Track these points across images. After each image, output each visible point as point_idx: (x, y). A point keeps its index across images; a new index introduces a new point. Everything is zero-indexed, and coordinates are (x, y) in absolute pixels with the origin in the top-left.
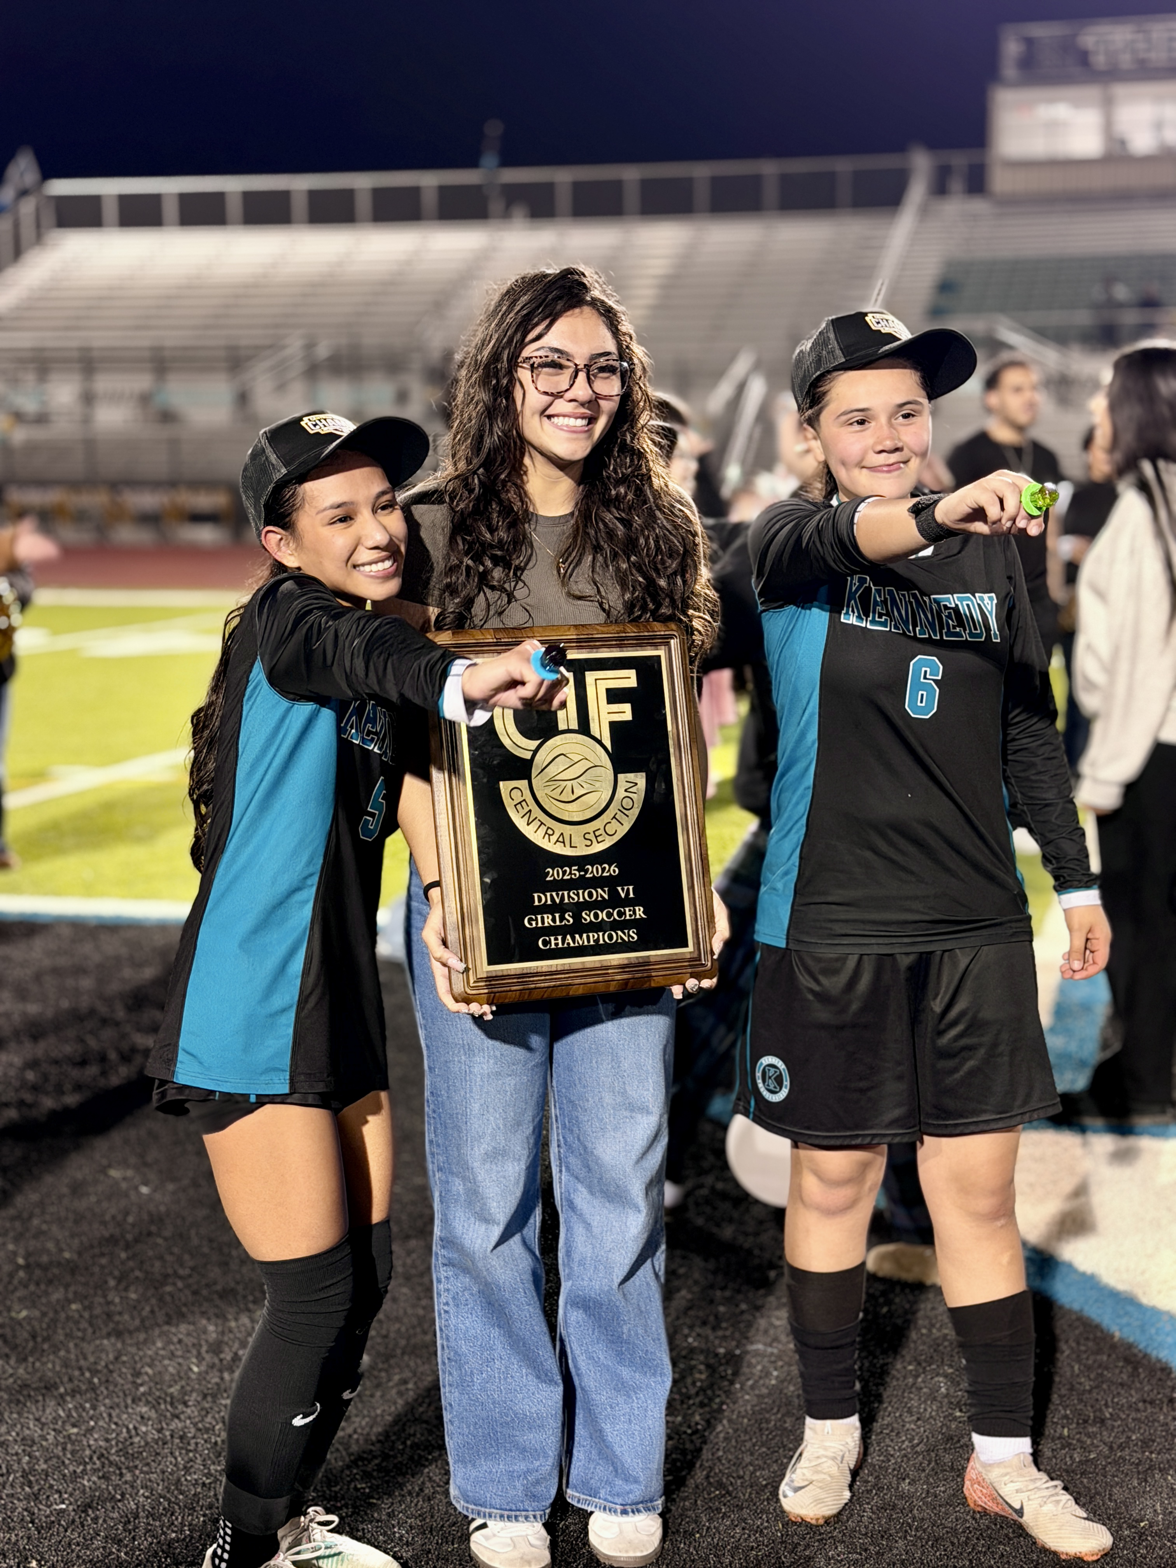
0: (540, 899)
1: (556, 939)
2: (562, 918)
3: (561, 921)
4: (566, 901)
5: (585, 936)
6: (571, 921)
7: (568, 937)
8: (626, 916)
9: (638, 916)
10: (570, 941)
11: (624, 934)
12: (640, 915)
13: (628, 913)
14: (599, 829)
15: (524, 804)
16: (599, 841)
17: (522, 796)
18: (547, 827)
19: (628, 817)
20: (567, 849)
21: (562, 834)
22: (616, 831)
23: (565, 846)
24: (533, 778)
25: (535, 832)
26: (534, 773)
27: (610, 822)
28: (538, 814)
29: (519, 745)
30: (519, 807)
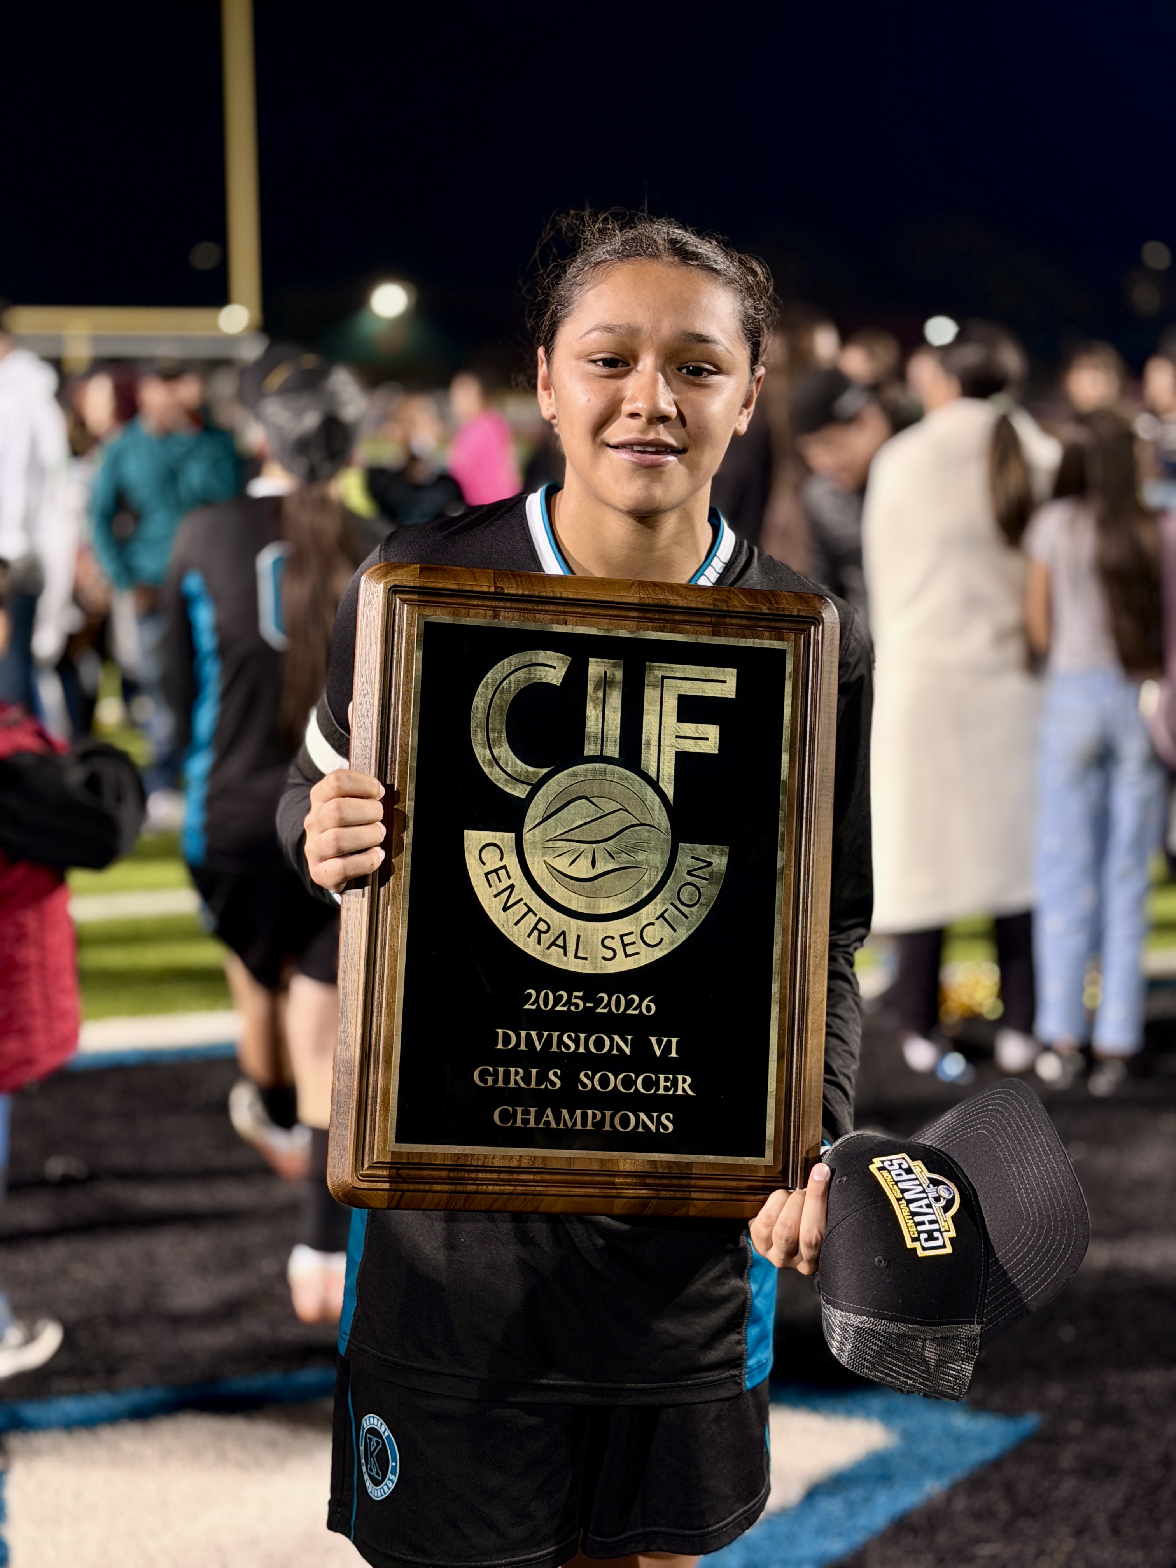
2: (542, 1077)
3: (539, 1083)
5: (578, 1112)
6: (559, 1083)
7: (549, 1111)
8: (658, 1089)
9: (680, 1092)
10: (551, 1118)
11: (651, 1118)
12: (684, 1090)
13: (662, 1084)
14: (632, 933)
15: (502, 873)
16: (628, 953)
17: (501, 859)
18: (537, 918)
19: (687, 917)
20: (568, 959)
21: (563, 933)
22: (662, 940)
23: (565, 955)
24: (525, 831)
25: (516, 924)
26: (528, 823)
27: (653, 924)
28: (525, 894)
29: (510, 772)
30: (493, 877)
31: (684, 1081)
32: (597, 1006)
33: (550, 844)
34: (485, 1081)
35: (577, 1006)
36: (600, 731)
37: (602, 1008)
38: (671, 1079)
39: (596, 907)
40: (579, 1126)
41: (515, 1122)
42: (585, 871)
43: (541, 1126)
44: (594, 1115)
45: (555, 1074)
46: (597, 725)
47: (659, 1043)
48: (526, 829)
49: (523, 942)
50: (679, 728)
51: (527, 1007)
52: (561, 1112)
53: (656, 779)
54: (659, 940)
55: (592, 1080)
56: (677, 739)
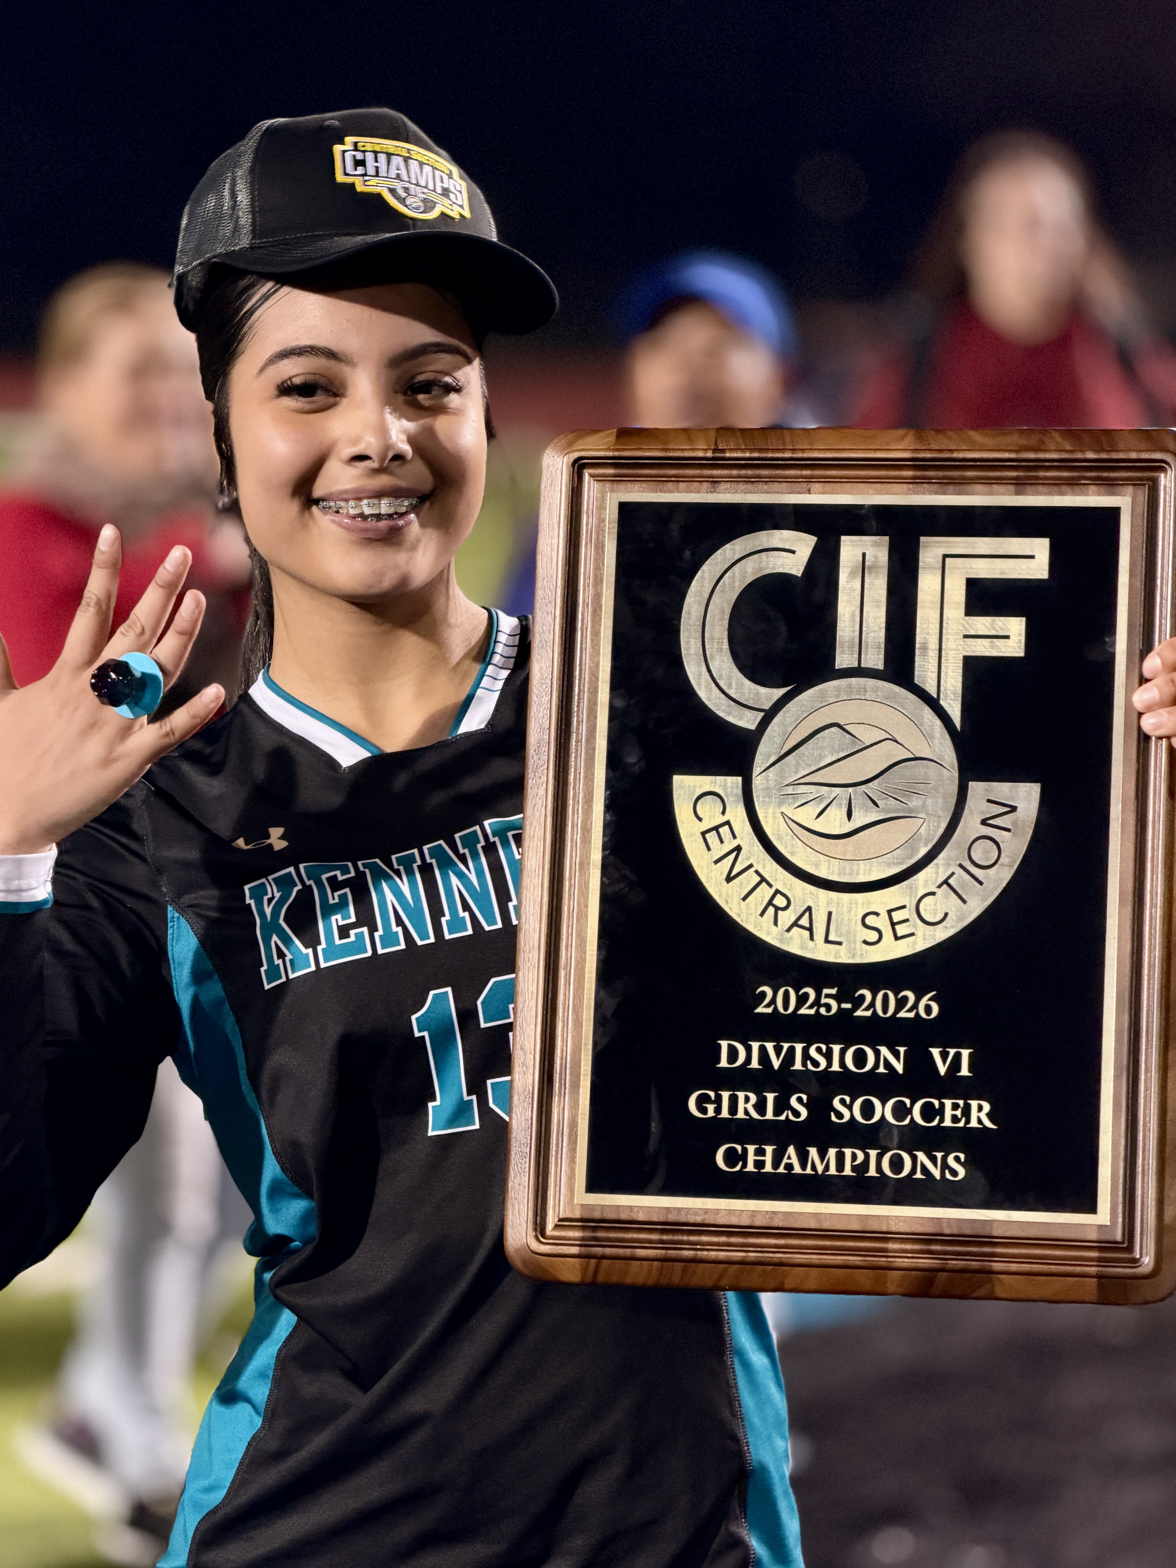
0: (733, 1054)
1: (760, 1152)
2: (782, 1105)
3: (777, 1111)
4: (798, 1066)
5: (832, 1152)
6: (804, 1113)
7: (791, 1150)
8: (942, 1120)
9: (974, 1124)
10: (795, 1161)
11: (933, 1160)
12: (980, 1121)
13: (948, 1112)
14: (904, 907)
15: (724, 830)
16: (899, 935)
17: (723, 813)
18: (773, 890)
19: (981, 883)
20: (816, 945)
21: (809, 909)
22: (946, 915)
23: (812, 938)
24: (755, 773)
25: (744, 899)
26: (759, 763)
27: (933, 894)
28: (756, 857)
29: (734, 696)
30: (712, 837)
31: (980, 1108)
32: (856, 1007)
33: (790, 790)
34: (704, 1111)
35: (828, 1007)
36: (857, 633)
37: (864, 1010)
38: (962, 1105)
39: (855, 871)
40: (833, 1171)
41: (745, 1165)
42: (838, 824)
43: (781, 1170)
44: (854, 1157)
45: (800, 1100)
46: (853, 627)
47: (944, 1056)
48: (757, 770)
49: (753, 923)
50: (968, 624)
51: (760, 1010)
52: (808, 1152)
53: (935, 696)
54: (942, 916)
55: (850, 1107)
56: (966, 640)
